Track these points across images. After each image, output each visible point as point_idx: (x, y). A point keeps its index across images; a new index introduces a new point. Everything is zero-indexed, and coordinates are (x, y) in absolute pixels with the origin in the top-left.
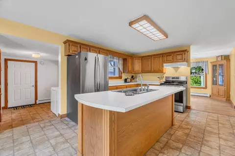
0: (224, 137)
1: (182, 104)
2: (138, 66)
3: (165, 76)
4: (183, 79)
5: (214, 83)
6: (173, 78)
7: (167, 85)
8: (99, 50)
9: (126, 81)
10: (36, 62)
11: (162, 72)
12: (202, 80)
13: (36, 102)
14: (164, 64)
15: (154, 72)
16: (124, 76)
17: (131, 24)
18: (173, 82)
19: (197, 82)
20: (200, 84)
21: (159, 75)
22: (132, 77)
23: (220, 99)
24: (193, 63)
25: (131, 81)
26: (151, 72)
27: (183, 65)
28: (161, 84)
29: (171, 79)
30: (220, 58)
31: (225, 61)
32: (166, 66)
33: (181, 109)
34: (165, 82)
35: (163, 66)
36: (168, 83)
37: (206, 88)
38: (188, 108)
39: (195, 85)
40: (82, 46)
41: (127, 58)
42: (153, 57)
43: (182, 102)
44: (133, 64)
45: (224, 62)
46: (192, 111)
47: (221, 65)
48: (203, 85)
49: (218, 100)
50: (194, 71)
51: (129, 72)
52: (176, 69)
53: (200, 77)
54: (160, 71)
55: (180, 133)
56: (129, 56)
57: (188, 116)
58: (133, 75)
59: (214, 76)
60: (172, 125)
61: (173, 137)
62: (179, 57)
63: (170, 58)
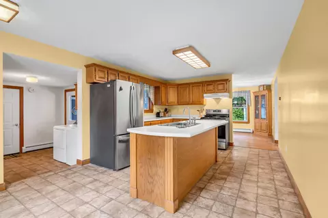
0: (262, 166)
1: (225, 140)
2: (172, 96)
3: (205, 108)
4: (224, 112)
5: (257, 116)
6: (214, 111)
7: (208, 119)
8: (129, 76)
9: (158, 115)
10: (21, 89)
11: (202, 104)
12: (245, 113)
13: (21, 149)
14: (205, 95)
15: (193, 103)
16: (156, 109)
17: (175, 52)
18: (214, 115)
19: (240, 116)
20: (243, 118)
21: (198, 107)
22: (166, 110)
23: (263, 134)
24: (235, 92)
25: (165, 116)
26: (188, 104)
27: (225, 96)
28: (202, 118)
29: (212, 113)
30: (262, 87)
31: (267, 92)
32: (207, 97)
33: (223, 145)
34: (206, 116)
35: (203, 97)
36: (209, 116)
37: (248, 122)
38: (230, 145)
39: (237, 120)
40: (110, 71)
41: (160, 86)
42: (191, 85)
43: (224, 138)
44: (167, 94)
45: (265, 92)
46: (235, 148)
47: (263, 96)
48: (245, 120)
49: (261, 136)
50: (236, 102)
51: (161, 104)
52: (218, 100)
53: (243, 109)
54: (200, 103)
55: (224, 167)
56: (163, 84)
57: (231, 153)
58: (167, 107)
59: (256, 109)
60: (216, 161)
61: (218, 171)
62: (220, 87)
63: (211, 87)
